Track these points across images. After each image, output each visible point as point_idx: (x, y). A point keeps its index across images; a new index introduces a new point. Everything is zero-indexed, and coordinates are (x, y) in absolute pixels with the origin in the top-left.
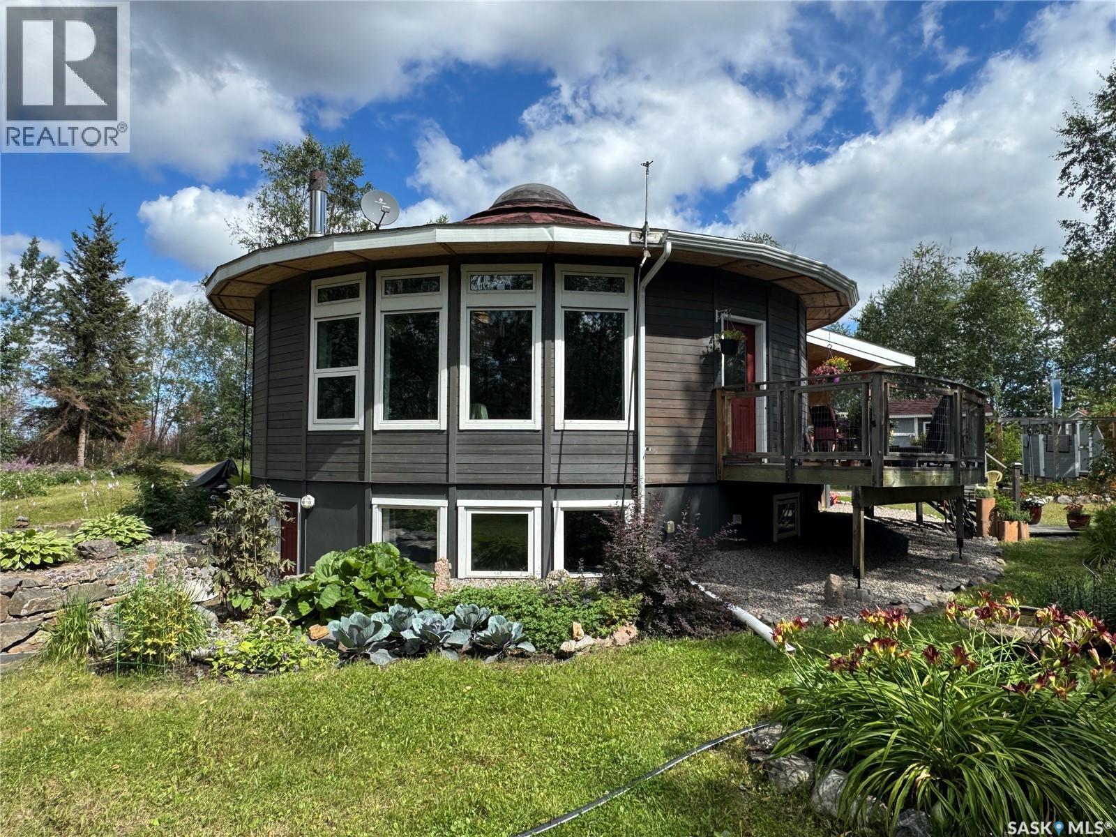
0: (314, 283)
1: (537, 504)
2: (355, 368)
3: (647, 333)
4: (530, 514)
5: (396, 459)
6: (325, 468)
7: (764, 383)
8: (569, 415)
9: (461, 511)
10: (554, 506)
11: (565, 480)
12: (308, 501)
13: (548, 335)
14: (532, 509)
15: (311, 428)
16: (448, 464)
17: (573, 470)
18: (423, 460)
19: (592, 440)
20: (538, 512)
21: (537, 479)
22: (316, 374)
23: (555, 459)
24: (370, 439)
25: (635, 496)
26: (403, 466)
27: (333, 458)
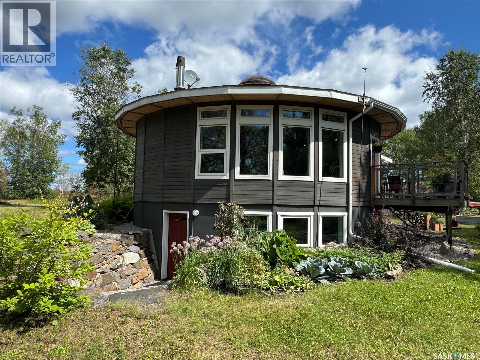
0: (198, 109)
1: (312, 214)
2: (224, 150)
3: (353, 142)
4: (309, 218)
5: (246, 193)
6: (205, 197)
7: (379, 166)
8: (324, 175)
9: (279, 217)
10: (319, 215)
11: (322, 203)
12: (196, 212)
13: (316, 140)
14: (310, 216)
15: (197, 177)
16: (273, 195)
17: (326, 199)
18: (260, 193)
19: (332, 186)
20: (312, 217)
21: (311, 203)
22: (199, 152)
23: (319, 195)
24: (233, 183)
25: (347, 211)
26: (250, 196)
27: (210, 192)
